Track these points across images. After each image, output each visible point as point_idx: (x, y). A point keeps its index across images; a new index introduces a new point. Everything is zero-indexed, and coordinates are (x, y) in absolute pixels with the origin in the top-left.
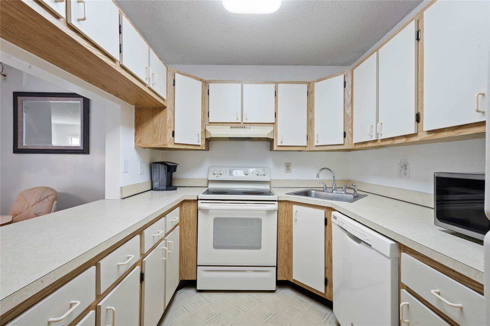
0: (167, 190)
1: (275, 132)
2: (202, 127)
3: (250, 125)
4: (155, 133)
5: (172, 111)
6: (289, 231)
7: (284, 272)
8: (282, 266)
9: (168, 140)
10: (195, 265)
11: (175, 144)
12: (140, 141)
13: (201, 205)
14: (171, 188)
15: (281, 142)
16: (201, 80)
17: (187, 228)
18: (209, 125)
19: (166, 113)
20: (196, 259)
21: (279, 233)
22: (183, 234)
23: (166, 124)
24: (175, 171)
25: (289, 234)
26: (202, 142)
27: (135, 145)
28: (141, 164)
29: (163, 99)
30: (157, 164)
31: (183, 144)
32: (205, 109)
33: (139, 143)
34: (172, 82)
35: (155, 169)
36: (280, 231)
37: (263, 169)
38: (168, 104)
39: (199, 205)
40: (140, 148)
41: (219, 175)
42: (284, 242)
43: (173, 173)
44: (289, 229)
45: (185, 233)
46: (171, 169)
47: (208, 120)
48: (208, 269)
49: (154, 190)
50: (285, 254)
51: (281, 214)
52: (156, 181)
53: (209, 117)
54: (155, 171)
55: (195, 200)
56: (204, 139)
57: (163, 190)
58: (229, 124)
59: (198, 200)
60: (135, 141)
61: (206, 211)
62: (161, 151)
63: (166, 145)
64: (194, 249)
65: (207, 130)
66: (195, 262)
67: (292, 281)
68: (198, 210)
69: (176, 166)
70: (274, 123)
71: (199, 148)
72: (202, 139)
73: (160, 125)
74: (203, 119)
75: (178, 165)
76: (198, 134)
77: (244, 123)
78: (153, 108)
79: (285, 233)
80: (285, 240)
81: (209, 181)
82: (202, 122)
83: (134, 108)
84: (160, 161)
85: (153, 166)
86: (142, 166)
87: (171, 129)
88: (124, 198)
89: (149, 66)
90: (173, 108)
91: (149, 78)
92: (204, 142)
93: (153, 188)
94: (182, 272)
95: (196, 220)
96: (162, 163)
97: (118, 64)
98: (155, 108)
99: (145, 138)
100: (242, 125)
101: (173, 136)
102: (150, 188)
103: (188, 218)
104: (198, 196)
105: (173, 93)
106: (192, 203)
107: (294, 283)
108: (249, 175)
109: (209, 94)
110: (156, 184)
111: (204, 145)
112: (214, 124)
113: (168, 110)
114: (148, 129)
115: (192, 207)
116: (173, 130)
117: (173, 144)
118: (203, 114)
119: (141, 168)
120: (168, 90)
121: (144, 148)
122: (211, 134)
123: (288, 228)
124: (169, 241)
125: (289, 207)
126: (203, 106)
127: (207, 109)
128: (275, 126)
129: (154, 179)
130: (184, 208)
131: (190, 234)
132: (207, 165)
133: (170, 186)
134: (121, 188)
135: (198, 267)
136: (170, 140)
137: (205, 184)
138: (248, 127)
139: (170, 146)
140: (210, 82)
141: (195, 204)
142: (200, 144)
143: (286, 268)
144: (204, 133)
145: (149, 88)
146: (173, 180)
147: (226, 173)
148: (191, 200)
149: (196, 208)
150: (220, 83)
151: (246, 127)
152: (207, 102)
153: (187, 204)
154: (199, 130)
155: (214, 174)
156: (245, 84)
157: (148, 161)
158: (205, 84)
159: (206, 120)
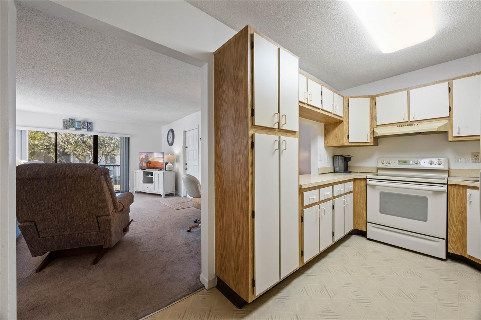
0: (344, 173)
1: (450, 124)
2: (370, 129)
3: (419, 122)
4: (336, 137)
5: (347, 123)
6: (463, 212)
7: (457, 248)
8: (454, 241)
9: (345, 141)
10: (365, 222)
11: (349, 143)
12: (327, 143)
13: (368, 182)
14: (347, 172)
15: (458, 133)
16: (369, 97)
17: (359, 197)
18: (376, 127)
19: (343, 125)
20: (366, 217)
21: (450, 212)
22: (356, 200)
23: (343, 131)
24: (350, 160)
25: (463, 215)
26: (370, 140)
27: (325, 145)
28: (328, 156)
29: (342, 117)
30: (338, 157)
31: (356, 143)
32: (373, 116)
33: (327, 144)
34: (347, 104)
35: (336, 160)
36: (451, 211)
37: (438, 159)
38: (345, 120)
39: (367, 182)
40: (327, 147)
41: (388, 164)
42: (457, 221)
43: (349, 162)
44: (463, 211)
45: (357, 199)
46: (347, 159)
47: (376, 124)
48: (375, 226)
49: (336, 172)
50: (458, 232)
51: (452, 196)
52: (337, 167)
53: (376, 121)
54: (336, 161)
55: (364, 179)
56: (373, 137)
57: (341, 172)
58: (396, 124)
59: (367, 178)
60: (325, 143)
61: (373, 186)
62: (339, 148)
63: (343, 144)
64: (364, 211)
65: (375, 131)
66: (365, 219)
67: (467, 257)
68: (367, 185)
69: (351, 157)
70: (448, 117)
71: (368, 144)
72: (371, 138)
73: (340, 132)
74: (371, 123)
75: (352, 156)
76: (367, 135)
77: (411, 121)
78: (335, 123)
79: (458, 213)
80: (457, 219)
81: (378, 169)
82: (371, 125)
83: (324, 125)
84: (339, 154)
85: (334, 158)
86: (328, 157)
87: (346, 134)
88: (320, 174)
89: (334, 103)
90: (348, 121)
91: (334, 110)
92: (372, 140)
93: (335, 171)
94: (356, 224)
95: (366, 192)
96: (341, 156)
97: (321, 109)
98: (336, 122)
99: (330, 141)
100: (409, 123)
101: (348, 138)
102: (333, 171)
103: (360, 190)
104: (366, 176)
105: (348, 111)
106: (362, 181)
107: (469, 259)
108: (420, 164)
109: (376, 105)
110: (337, 169)
111: (373, 142)
112: (381, 126)
113: (344, 122)
114: (332, 135)
115: (362, 183)
116: (348, 134)
117: (348, 143)
118: (371, 120)
119: (328, 158)
120: (344, 110)
121: (329, 147)
122: (378, 134)
123: (461, 209)
124: (347, 198)
125: (463, 191)
126: (371, 114)
127: (374, 115)
128: (450, 119)
129: (336, 166)
130: (356, 183)
131: (361, 201)
132: (376, 156)
133: (346, 170)
134: (319, 168)
135: (367, 223)
136: (346, 141)
137: (375, 171)
138: (416, 124)
139: (346, 144)
140: (377, 96)
141: (365, 182)
142: (369, 141)
143: (459, 244)
144: (372, 134)
145: (334, 114)
146: (348, 167)
147: (394, 163)
148: (362, 178)
149: (365, 184)
150: (386, 94)
151: (413, 124)
152: (374, 111)
153: (359, 181)
154: (368, 132)
155: (383, 163)
156: (412, 90)
157: (331, 155)
158: (373, 98)
159: (374, 124)
